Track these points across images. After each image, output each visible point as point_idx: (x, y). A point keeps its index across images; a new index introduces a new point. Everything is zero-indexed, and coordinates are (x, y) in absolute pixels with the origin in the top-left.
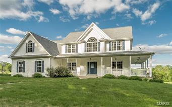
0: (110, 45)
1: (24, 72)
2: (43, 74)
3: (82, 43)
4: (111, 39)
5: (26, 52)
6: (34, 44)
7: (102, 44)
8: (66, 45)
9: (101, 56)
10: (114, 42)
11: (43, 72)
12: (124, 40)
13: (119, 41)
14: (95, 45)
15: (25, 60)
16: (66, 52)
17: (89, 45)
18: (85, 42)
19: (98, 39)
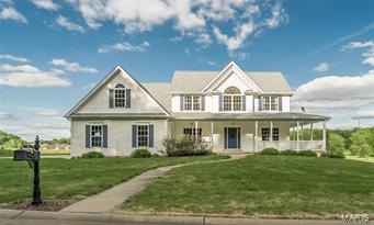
0: (260, 102)
1: (106, 146)
2: (152, 151)
3: (213, 94)
4: (262, 92)
5: (111, 106)
6: (129, 91)
7: (249, 99)
8: (182, 95)
9: (255, 120)
10: (267, 97)
11: (152, 145)
12: (281, 96)
13: (274, 96)
14: (238, 99)
15: (109, 123)
16: (182, 109)
17: (227, 99)
18: (220, 94)
19: (243, 90)
